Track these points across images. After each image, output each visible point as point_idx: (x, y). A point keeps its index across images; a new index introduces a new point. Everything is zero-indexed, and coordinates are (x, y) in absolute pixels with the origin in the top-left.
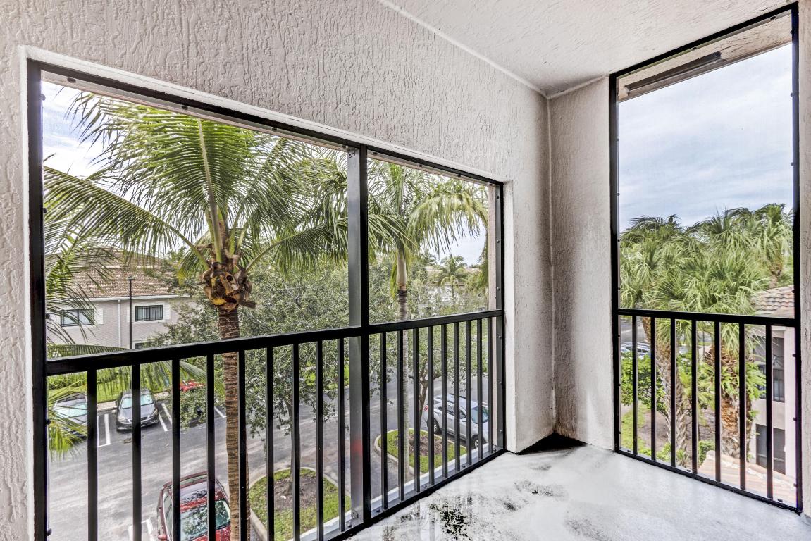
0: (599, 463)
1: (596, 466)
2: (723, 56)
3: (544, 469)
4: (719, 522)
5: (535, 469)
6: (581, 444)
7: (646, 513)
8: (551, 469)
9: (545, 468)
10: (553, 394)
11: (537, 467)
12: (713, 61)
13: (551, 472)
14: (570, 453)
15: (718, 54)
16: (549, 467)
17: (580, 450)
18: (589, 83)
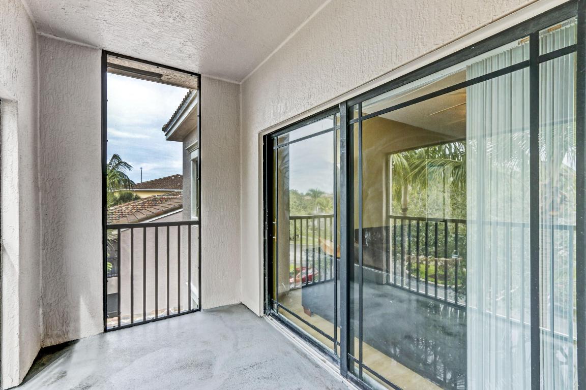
0: (100, 345)
1: (100, 348)
2: (163, 78)
3: (62, 377)
4: (183, 332)
5: (52, 383)
6: (75, 342)
7: (154, 351)
8: (68, 373)
9: (63, 375)
10: (41, 312)
11: (53, 380)
12: (157, 78)
13: (70, 374)
14: (71, 353)
15: (160, 75)
16: (65, 372)
17: (77, 346)
18: (84, 45)
